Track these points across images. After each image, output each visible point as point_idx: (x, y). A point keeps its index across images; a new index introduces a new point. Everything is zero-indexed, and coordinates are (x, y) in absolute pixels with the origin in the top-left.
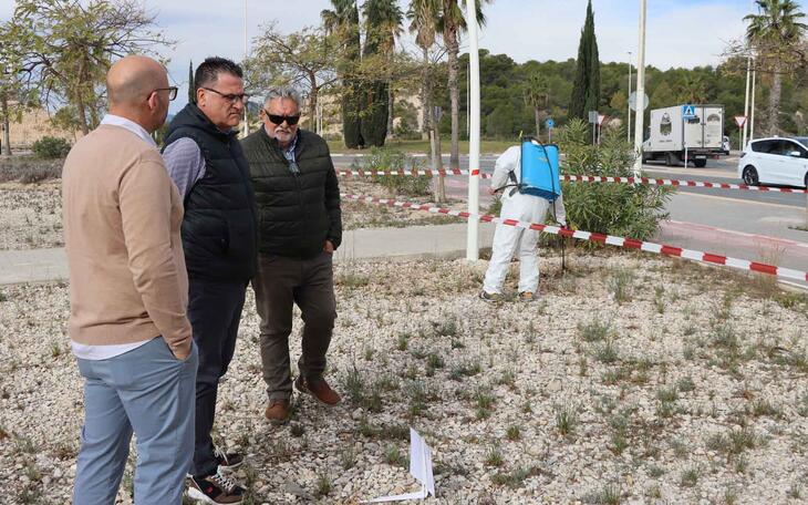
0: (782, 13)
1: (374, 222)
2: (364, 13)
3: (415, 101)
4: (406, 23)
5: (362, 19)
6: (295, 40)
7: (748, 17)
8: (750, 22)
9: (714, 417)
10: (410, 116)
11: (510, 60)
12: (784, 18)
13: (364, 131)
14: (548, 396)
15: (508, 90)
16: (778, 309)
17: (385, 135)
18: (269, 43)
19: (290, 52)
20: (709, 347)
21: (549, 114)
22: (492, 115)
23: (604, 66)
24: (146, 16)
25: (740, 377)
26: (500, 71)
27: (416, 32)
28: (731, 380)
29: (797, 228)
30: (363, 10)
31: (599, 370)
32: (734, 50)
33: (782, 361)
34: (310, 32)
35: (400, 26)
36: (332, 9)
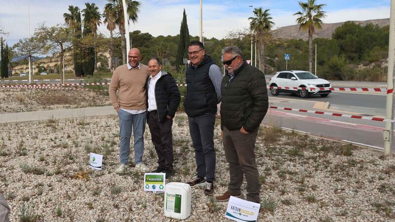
0: (264, 17)
1: (90, 105)
2: (83, 15)
3: (107, 55)
4: (102, 19)
5: (82, 18)
6: (53, 30)
7: (250, 18)
8: (251, 20)
10: (104, 62)
11: (150, 36)
12: (264, 19)
13: (84, 69)
15: (150, 49)
17: (93, 70)
18: (42, 31)
19: (52, 35)
21: (169, 59)
23: (193, 38)
26: (146, 40)
27: (107, 23)
30: (84, 13)
34: (59, 26)
35: (100, 21)
36: (69, 13)
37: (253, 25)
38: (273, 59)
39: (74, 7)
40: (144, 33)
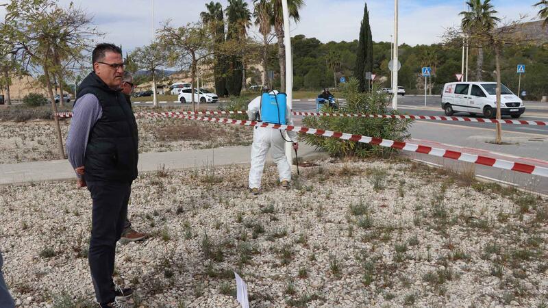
0: (483, 11)
1: (230, 143)
4: (253, 20)
5: (226, 18)
6: (182, 30)
7: (462, 13)
8: (463, 16)
9: (429, 261)
11: (318, 41)
12: (484, 14)
13: (228, 87)
14: (327, 250)
15: (317, 60)
16: (473, 192)
17: (241, 88)
18: (166, 33)
19: (179, 38)
20: (430, 217)
21: (343, 74)
22: (307, 75)
23: (376, 44)
24: (87, 18)
25: (447, 236)
26: (311, 48)
27: (259, 25)
28: (442, 238)
29: (491, 142)
30: (226, 12)
31: (361, 233)
32: (450, 33)
33: (474, 226)
34: (191, 26)
35: (249, 21)
36: (207, 11)
37: (466, 22)
39: (215, 3)
40: (309, 38)
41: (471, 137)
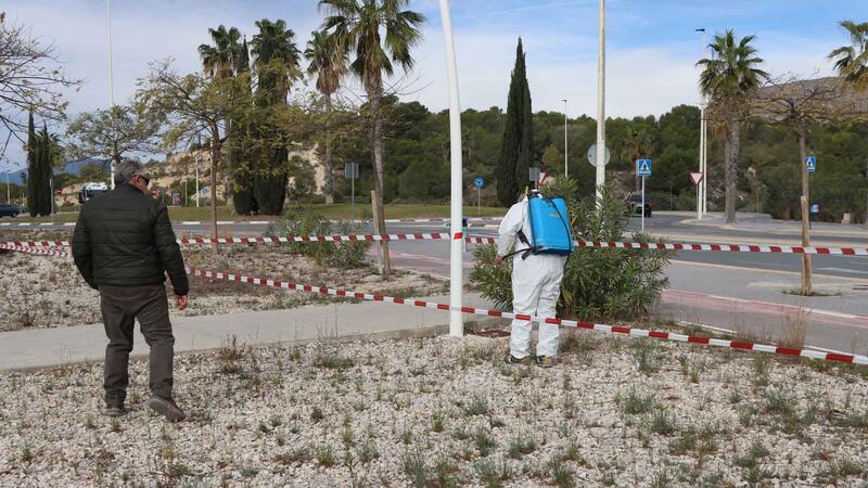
0: (738, 58)
1: (316, 299)
2: (252, 52)
3: (311, 156)
4: (304, 64)
6: (192, 82)
7: (701, 62)
8: (704, 68)
9: (803, 478)
10: (307, 176)
12: (739, 63)
13: (258, 195)
14: (623, 469)
15: (423, 144)
16: (814, 374)
17: (283, 198)
18: (160, 85)
19: (187, 96)
20: (762, 413)
22: (405, 173)
23: (536, 115)
25: (809, 441)
27: (316, 75)
28: (801, 444)
29: (792, 293)
30: (253, 47)
31: (660, 442)
33: (842, 423)
35: (296, 67)
36: (213, 44)
37: (708, 80)
38: (743, 171)
39: (228, 30)
40: (406, 102)
41: (753, 284)
